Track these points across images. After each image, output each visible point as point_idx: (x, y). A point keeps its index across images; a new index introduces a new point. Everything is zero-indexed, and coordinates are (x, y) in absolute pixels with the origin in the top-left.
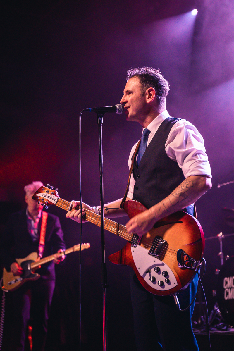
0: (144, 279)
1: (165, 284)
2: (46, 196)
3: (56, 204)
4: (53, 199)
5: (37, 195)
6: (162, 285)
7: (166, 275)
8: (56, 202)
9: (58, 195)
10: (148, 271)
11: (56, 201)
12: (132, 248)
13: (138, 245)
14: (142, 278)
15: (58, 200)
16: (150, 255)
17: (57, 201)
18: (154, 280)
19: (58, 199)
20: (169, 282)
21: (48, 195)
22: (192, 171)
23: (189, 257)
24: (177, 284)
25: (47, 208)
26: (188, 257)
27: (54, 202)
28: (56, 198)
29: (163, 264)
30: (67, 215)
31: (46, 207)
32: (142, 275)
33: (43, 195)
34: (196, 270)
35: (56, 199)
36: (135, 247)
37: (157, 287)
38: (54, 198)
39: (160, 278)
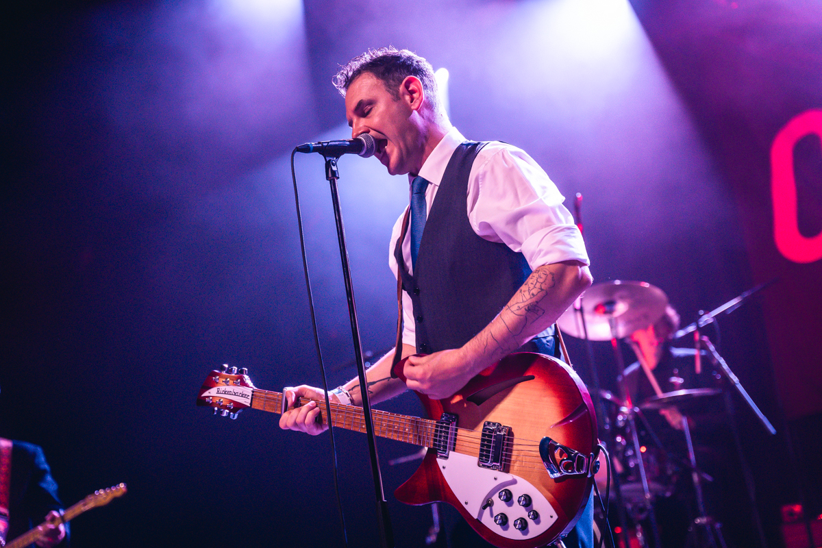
0: (483, 521)
1: (531, 523)
2: (225, 392)
3: (251, 404)
4: (243, 395)
5: (206, 394)
6: (523, 526)
7: (527, 501)
8: (249, 401)
9: (251, 384)
10: (488, 504)
11: (250, 397)
12: (440, 462)
13: (450, 452)
14: (478, 522)
15: (252, 395)
16: (484, 466)
17: (252, 398)
18: (503, 521)
19: (253, 392)
20: (536, 517)
21: (229, 388)
22: (547, 253)
23: (567, 451)
24: (556, 517)
25: (236, 418)
26: (564, 450)
27: (247, 402)
28: (248, 391)
29: (514, 482)
30: (282, 424)
31: (231, 417)
32: (475, 516)
33: (218, 393)
34: (589, 476)
35: (248, 394)
36: (446, 458)
37: (513, 534)
38: (245, 393)
39: (516, 512)
